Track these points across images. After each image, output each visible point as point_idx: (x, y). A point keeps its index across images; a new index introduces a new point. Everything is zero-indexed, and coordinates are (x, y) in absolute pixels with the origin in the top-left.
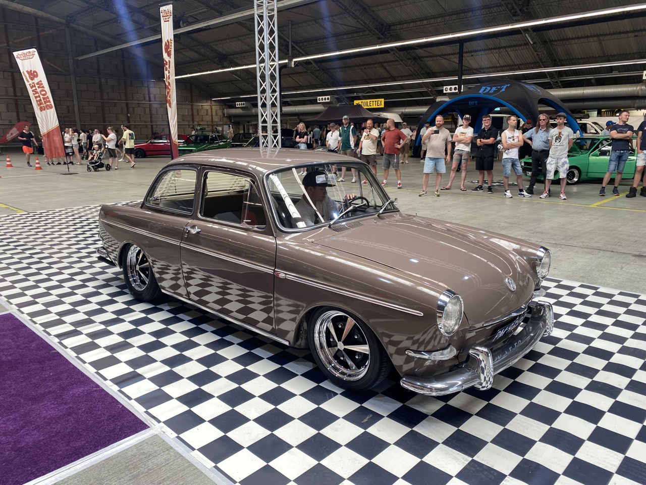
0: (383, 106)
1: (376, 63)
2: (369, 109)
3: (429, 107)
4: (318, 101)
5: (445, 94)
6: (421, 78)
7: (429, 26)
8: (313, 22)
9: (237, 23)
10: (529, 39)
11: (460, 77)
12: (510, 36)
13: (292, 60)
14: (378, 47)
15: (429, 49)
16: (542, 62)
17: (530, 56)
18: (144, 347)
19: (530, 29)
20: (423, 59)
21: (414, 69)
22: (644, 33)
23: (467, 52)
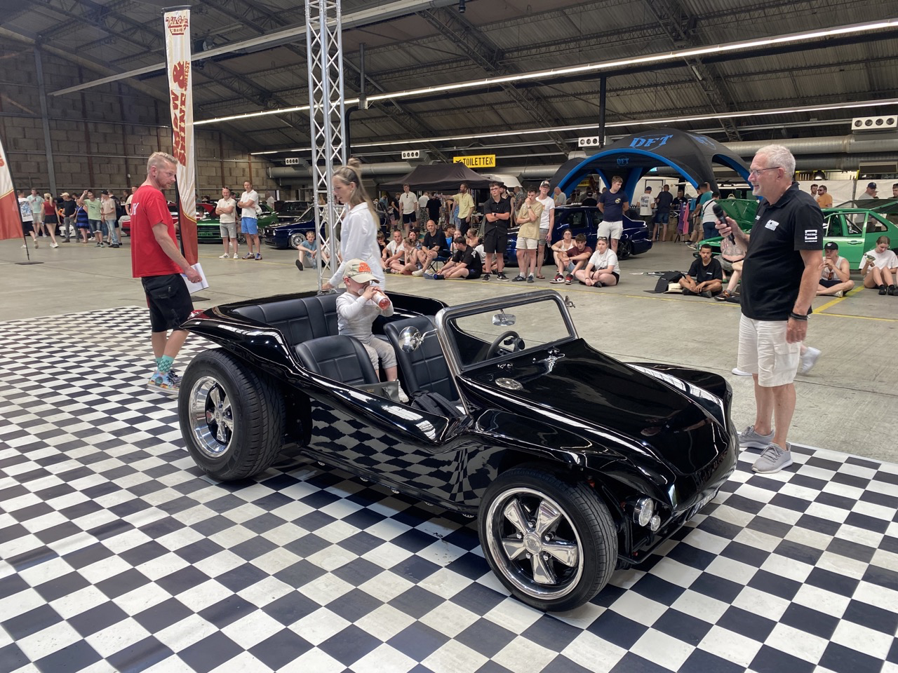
0: (493, 165)
1: (484, 105)
2: (476, 170)
3: (560, 166)
4: (403, 158)
5: (581, 149)
6: (547, 126)
7: (558, 53)
8: (395, 46)
9: (285, 45)
10: (697, 73)
11: (602, 125)
12: (670, 69)
13: (364, 99)
14: (486, 82)
15: (557, 86)
16: (714, 105)
17: (697, 96)
19: (698, 60)
20: (549, 100)
21: (537, 114)
22: (852, 66)
23: (610, 91)
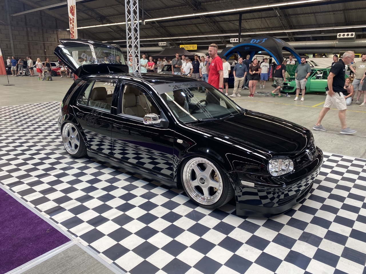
0: (196, 49)
1: (192, 24)
2: (189, 51)
3: (222, 50)
4: (159, 45)
5: (231, 43)
6: (218, 34)
7: (223, 4)
10: (278, 14)
11: (240, 34)
12: (267, 12)
13: (144, 21)
14: (194, 15)
15: (222, 17)
16: (284, 27)
17: (278, 23)
18: (64, 191)
19: (278, 8)
20: (219, 23)
21: (214, 28)
22: (338, 12)
23: (243, 20)
